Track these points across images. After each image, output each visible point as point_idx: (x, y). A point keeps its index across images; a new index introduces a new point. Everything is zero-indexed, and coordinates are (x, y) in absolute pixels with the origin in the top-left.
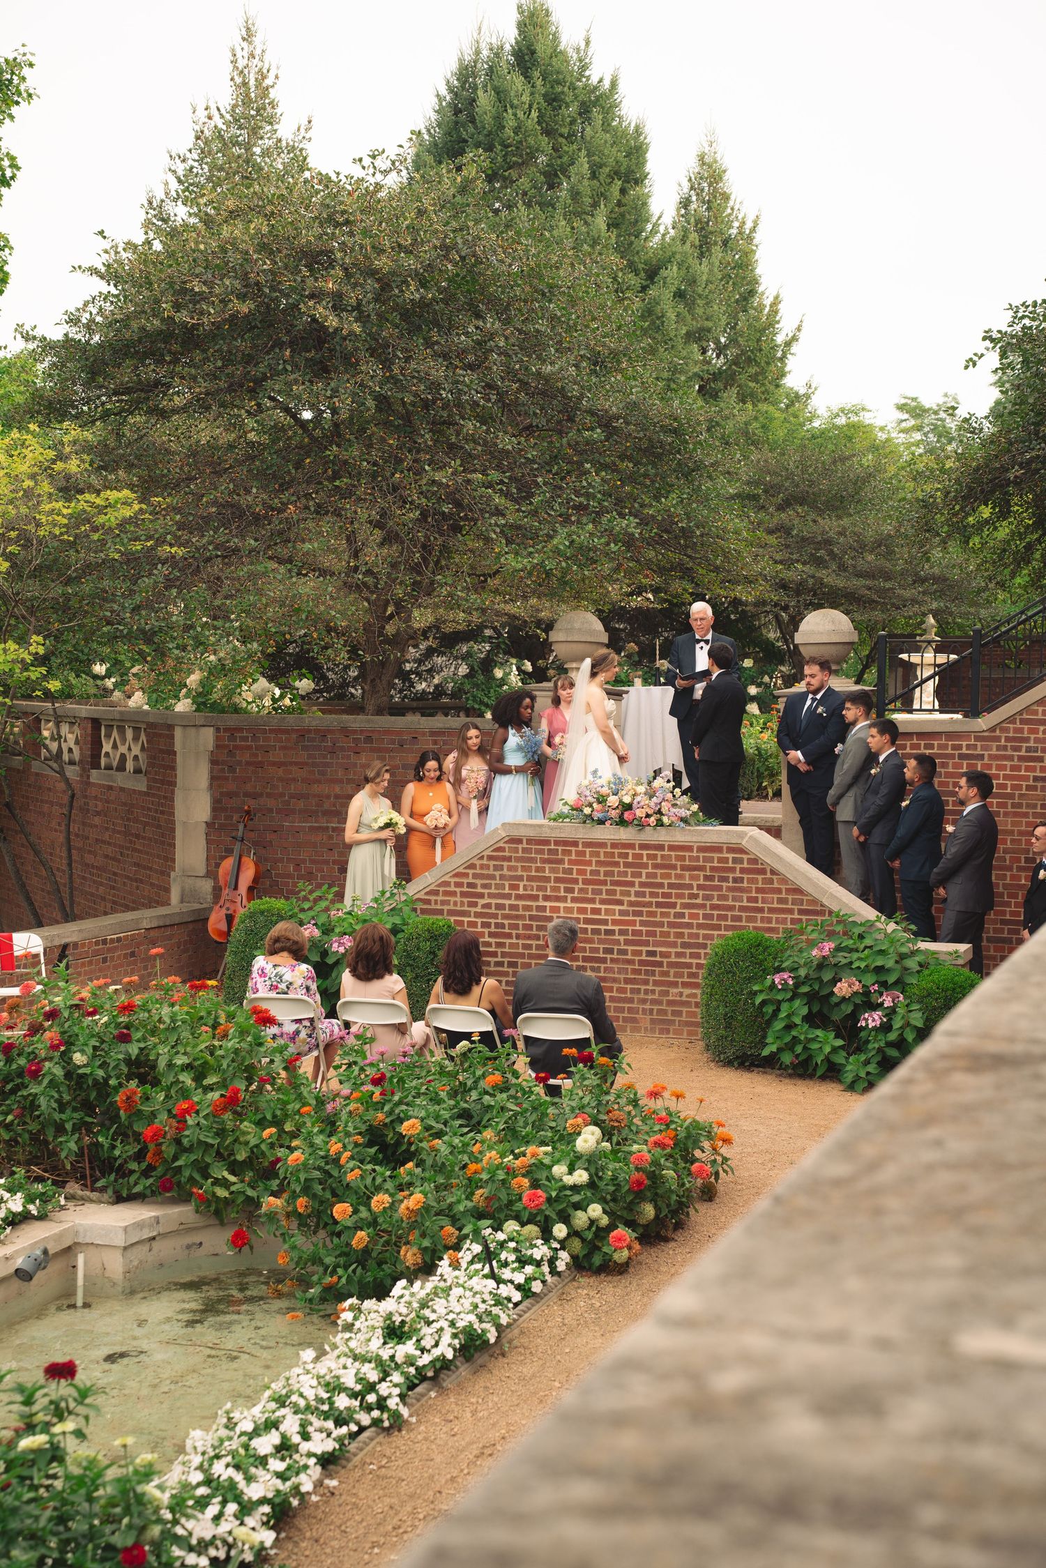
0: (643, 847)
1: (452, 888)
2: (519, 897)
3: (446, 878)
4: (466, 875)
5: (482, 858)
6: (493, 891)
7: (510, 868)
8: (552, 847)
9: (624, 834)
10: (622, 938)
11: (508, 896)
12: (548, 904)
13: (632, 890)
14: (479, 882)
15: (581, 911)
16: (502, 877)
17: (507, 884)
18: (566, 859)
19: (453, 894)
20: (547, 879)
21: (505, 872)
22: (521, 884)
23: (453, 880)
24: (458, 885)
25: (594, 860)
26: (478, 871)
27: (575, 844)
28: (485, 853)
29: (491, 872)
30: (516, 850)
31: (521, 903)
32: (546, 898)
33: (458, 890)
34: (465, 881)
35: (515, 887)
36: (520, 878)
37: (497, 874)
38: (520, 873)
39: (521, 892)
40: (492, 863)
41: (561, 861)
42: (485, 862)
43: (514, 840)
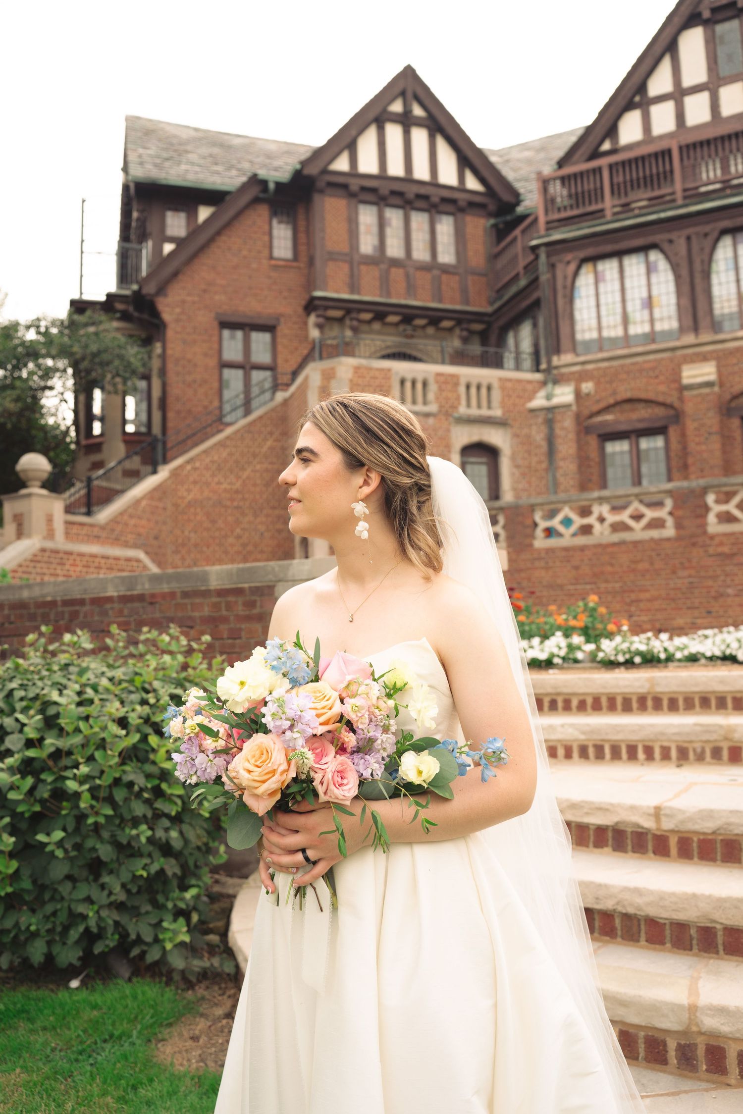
8: (62, 555)
25: (81, 563)
27: (72, 554)
41: (65, 564)
43: (43, 550)
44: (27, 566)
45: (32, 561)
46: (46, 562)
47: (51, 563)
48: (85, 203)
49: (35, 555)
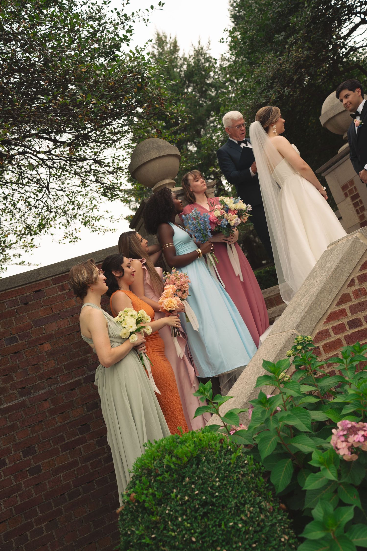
1: (334, 337)
3: (321, 327)
4: (342, 313)
5: (352, 283)
14: (360, 315)
19: (337, 344)
23: (329, 326)
24: (338, 329)
26: (355, 302)
28: (355, 275)
33: (341, 336)
34: (345, 321)
42: (357, 287)
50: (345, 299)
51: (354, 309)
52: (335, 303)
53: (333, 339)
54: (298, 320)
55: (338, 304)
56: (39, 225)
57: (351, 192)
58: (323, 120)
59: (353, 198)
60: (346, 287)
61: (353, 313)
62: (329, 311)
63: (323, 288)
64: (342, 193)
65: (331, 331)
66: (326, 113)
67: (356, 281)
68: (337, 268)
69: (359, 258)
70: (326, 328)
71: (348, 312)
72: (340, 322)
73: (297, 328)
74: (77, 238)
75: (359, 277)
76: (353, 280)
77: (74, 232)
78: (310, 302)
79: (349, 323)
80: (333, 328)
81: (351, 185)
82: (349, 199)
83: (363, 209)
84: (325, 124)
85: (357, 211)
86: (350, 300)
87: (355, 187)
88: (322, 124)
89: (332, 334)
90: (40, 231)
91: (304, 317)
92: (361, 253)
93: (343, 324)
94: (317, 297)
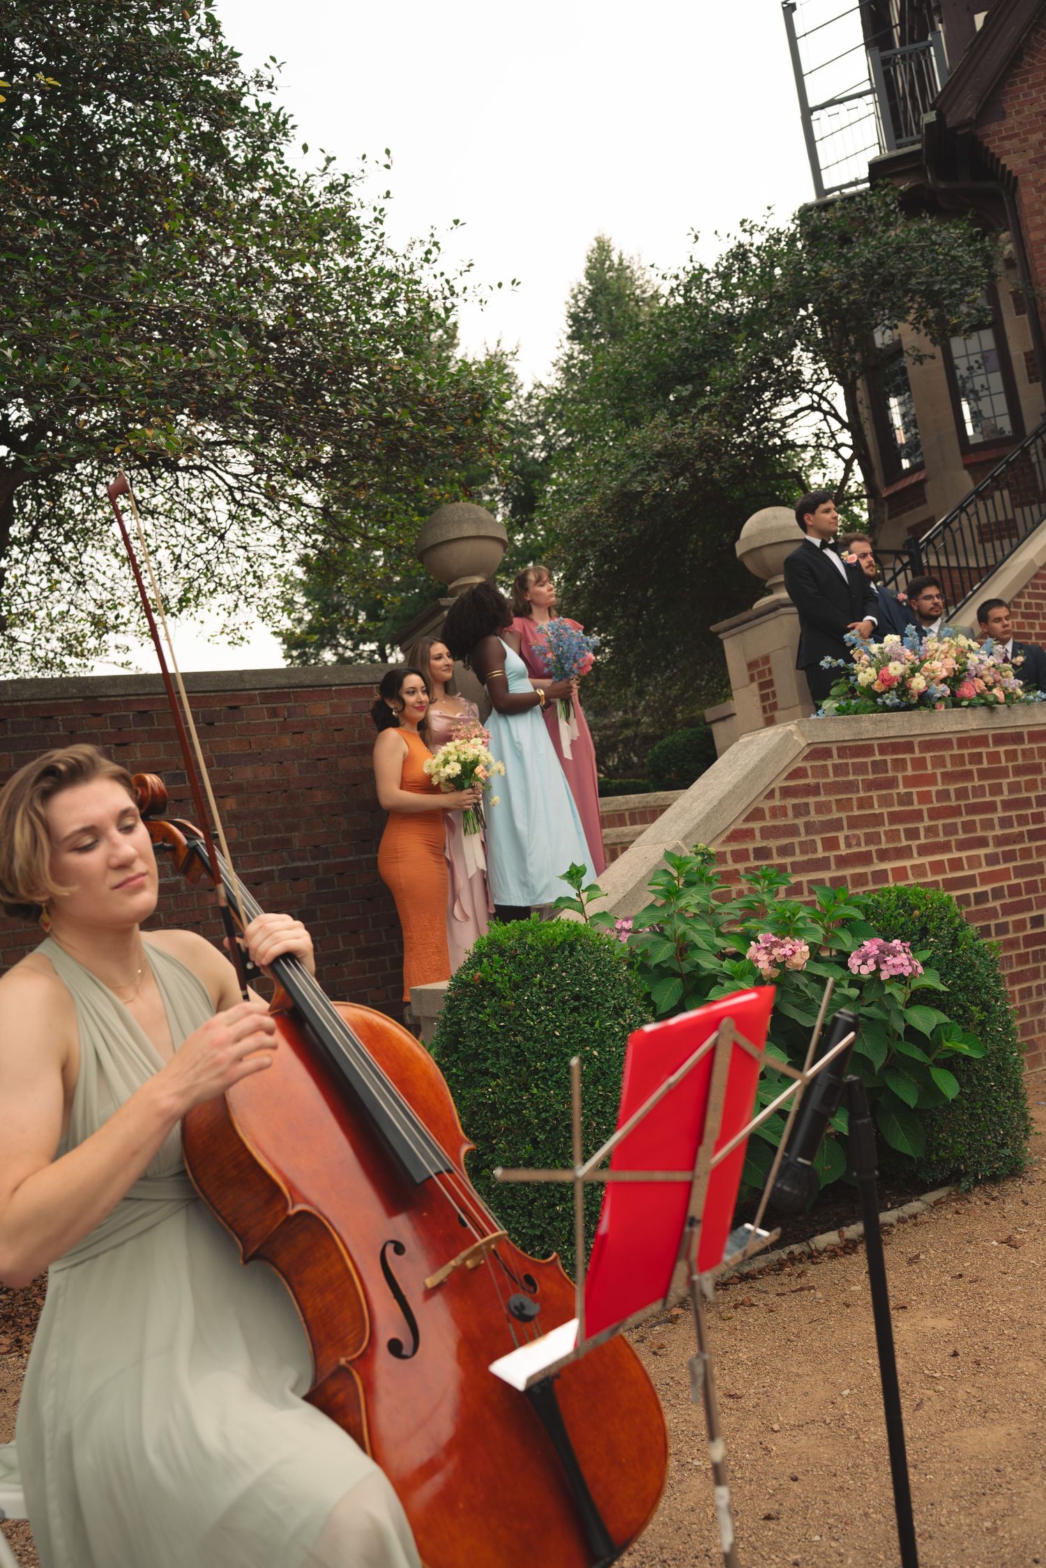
0: (1000, 739)
1: (730, 866)
2: (843, 862)
3: (716, 847)
4: (747, 834)
5: (771, 795)
6: (799, 858)
7: (821, 808)
8: (878, 757)
9: (972, 721)
10: (997, 904)
11: (823, 864)
12: (887, 866)
13: (995, 816)
14: (773, 844)
15: (937, 867)
16: (810, 828)
17: (818, 838)
18: (900, 775)
19: (733, 876)
20: (877, 820)
21: (814, 817)
22: (841, 836)
23: (728, 848)
24: (740, 856)
25: (939, 771)
26: (769, 823)
27: (908, 747)
28: (777, 785)
29: (790, 820)
30: (823, 771)
31: (848, 872)
32: (884, 855)
33: (741, 867)
34: (750, 846)
35: (831, 844)
36: (836, 825)
37: (800, 822)
38: (835, 815)
39: (843, 851)
40: (790, 802)
41: (892, 783)
42: (777, 802)
43: (818, 752)
44: (775, 812)
45: (787, 792)
46: (833, 788)
47: (850, 787)
48: (795, 15)
49: (798, 773)
50: (756, 814)
51: (767, 833)
52: (743, 817)
53: (730, 868)
54: (687, 830)
55: (747, 820)
56: (180, 601)
57: (761, 674)
58: (740, 549)
59: (762, 686)
60: (762, 798)
61: (763, 837)
62: (733, 827)
63: (731, 792)
64: (746, 674)
65: (729, 856)
66: (749, 538)
67: (777, 794)
68: (756, 767)
69: (788, 760)
70: (723, 849)
71: (758, 834)
72: (744, 846)
73: (685, 838)
74: (242, 639)
75: (782, 788)
76: (773, 791)
77: (243, 627)
78: (708, 808)
79: (756, 850)
80: (733, 852)
81: (764, 664)
82: (755, 686)
83: (774, 707)
84: (744, 554)
85: (764, 708)
86: (763, 818)
87: (770, 669)
88: (739, 553)
89: (730, 860)
90: (180, 611)
91: (698, 826)
92: (792, 754)
93: (747, 850)
94: (720, 803)
